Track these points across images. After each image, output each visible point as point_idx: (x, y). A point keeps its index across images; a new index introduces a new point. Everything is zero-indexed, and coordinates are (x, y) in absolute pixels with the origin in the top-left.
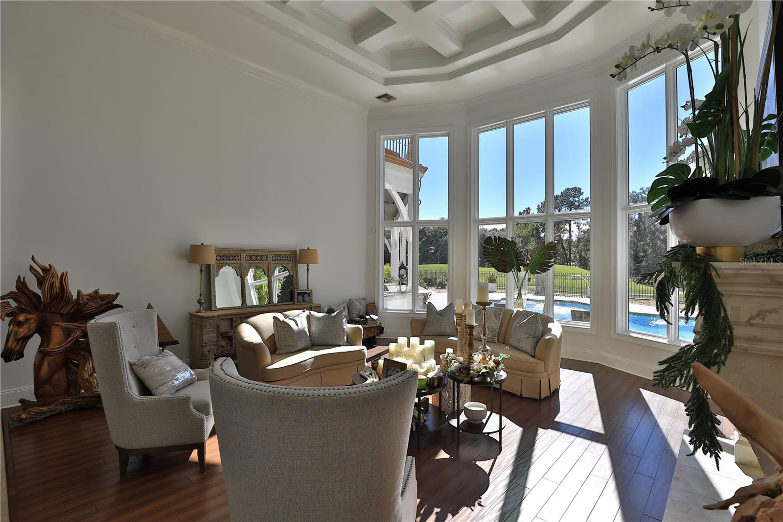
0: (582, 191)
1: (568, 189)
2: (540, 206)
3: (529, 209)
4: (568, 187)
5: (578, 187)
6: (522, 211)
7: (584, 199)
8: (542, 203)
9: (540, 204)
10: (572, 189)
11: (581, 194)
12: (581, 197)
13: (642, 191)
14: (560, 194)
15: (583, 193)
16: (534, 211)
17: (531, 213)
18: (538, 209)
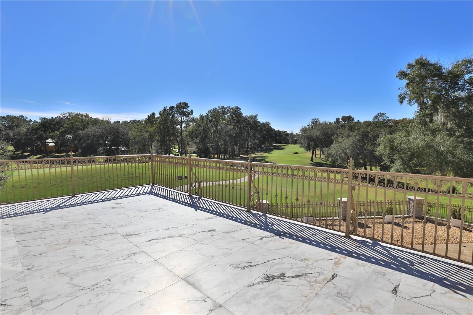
0: (188, 105)
1: (180, 103)
2: (161, 112)
3: (154, 114)
5: (187, 102)
6: (150, 115)
8: (162, 110)
10: (182, 103)
11: (188, 107)
12: (188, 109)
13: (219, 108)
16: (157, 115)
17: (155, 117)
18: (160, 114)
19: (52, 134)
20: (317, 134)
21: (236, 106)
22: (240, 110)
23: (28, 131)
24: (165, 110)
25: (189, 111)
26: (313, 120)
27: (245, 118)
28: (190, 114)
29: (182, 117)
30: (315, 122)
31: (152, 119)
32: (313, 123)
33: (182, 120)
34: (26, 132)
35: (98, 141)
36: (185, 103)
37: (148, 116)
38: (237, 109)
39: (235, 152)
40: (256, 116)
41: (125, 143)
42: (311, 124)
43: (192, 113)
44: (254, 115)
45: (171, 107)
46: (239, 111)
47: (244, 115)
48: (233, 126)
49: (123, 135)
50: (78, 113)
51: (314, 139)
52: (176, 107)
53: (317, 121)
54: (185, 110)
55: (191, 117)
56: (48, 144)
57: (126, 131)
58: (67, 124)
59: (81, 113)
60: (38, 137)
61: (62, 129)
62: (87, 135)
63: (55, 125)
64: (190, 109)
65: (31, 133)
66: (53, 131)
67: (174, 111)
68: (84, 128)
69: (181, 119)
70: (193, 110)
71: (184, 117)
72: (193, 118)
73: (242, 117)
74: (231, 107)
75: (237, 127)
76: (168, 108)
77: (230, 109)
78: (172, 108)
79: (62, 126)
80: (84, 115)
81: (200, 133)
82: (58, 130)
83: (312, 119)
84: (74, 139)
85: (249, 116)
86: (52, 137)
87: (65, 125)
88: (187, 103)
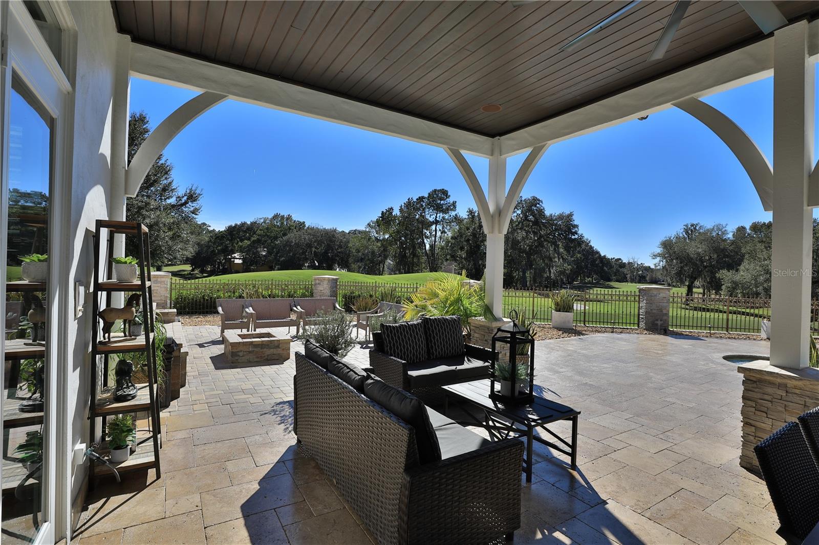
0: (449, 194)
1: (435, 191)
2: (403, 207)
3: (392, 209)
4: (435, 188)
5: (446, 189)
6: (385, 211)
7: (452, 202)
8: (404, 203)
9: (403, 205)
10: (439, 191)
11: (448, 196)
12: (448, 199)
14: (426, 196)
15: (450, 196)
16: (396, 212)
17: (393, 214)
18: (401, 210)
19: (241, 244)
20: (700, 250)
21: (533, 197)
22: (541, 203)
23: (211, 240)
24: (409, 204)
25: (449, 203)
26: (687, 226)
27: (551, 219)
28: (452, 210)
29: (437, 214)
30: (691, 231)
31: (388, 217)
32: (688, 232)
33: (438, 219)
34: (209, 242)
35: (304, 253)
36: (443, 189)
37: (383, 212)
38: (535, 201)
39: (527, 282)
40: (571, 215)
41: (342, 259)
42: (681, 235)
43: (455, 207)
44: (567, 212)
45: (419, 197)
46: (538, 205)
47: (547, 213)
48: (527, 232)
49: (340, 247)
50: (277, 214)
51: (692, 259)
52: (428, 197)
53: (695, 228)
54: (442, 202)
55: (453, 213)
56: (234, 261)
57: (345, 240)
58: (260, 230)
59: (282, 214)
60: (222, 249)
61: (255, 238)
62: (288, 244)
63: (245, 232)
64: (451, 200)
65: (214, 243)
66: (242, 241)
67: (424, 204)
68: (285, 235)
69: (436, 217)
70: (456, 202)
71: (441, 214)
72: (456, 215)
73: (544, 216)
74: (523, 199)
75: (535, 233)
76: (415, 200)
77: (521, 201)
78: (421, 199)
79: (255, 233)
80: (285, 216)
81: (468, 240)
82: (249, 239)
83: (685, 224)
84: (269, 253)
85: (556, 215)
86: (241, 250)
87: (259, 232)
88: (447, 191)
